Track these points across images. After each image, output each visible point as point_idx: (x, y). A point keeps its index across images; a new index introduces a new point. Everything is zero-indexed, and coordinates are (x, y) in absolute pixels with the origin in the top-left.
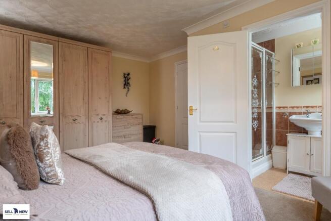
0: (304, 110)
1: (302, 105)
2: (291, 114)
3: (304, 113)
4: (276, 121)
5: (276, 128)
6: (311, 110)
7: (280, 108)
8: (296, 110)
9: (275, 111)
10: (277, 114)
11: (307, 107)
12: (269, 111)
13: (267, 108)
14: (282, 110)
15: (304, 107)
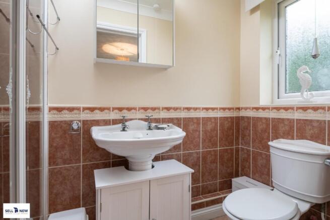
0: (113, 116)
1: (112, 105)
2: (87, 125)
3: (115, 122)
4: (51, 146)
5: (50, 164)
6: (128, 115)
7: (59, 110)
8: (98, 116)
9: (46, 118)
10: (53, 125)
11: (120, 109)
12: (33, 118)
13: (30, 110)
14: (66, 116)
15: (114, 109)
